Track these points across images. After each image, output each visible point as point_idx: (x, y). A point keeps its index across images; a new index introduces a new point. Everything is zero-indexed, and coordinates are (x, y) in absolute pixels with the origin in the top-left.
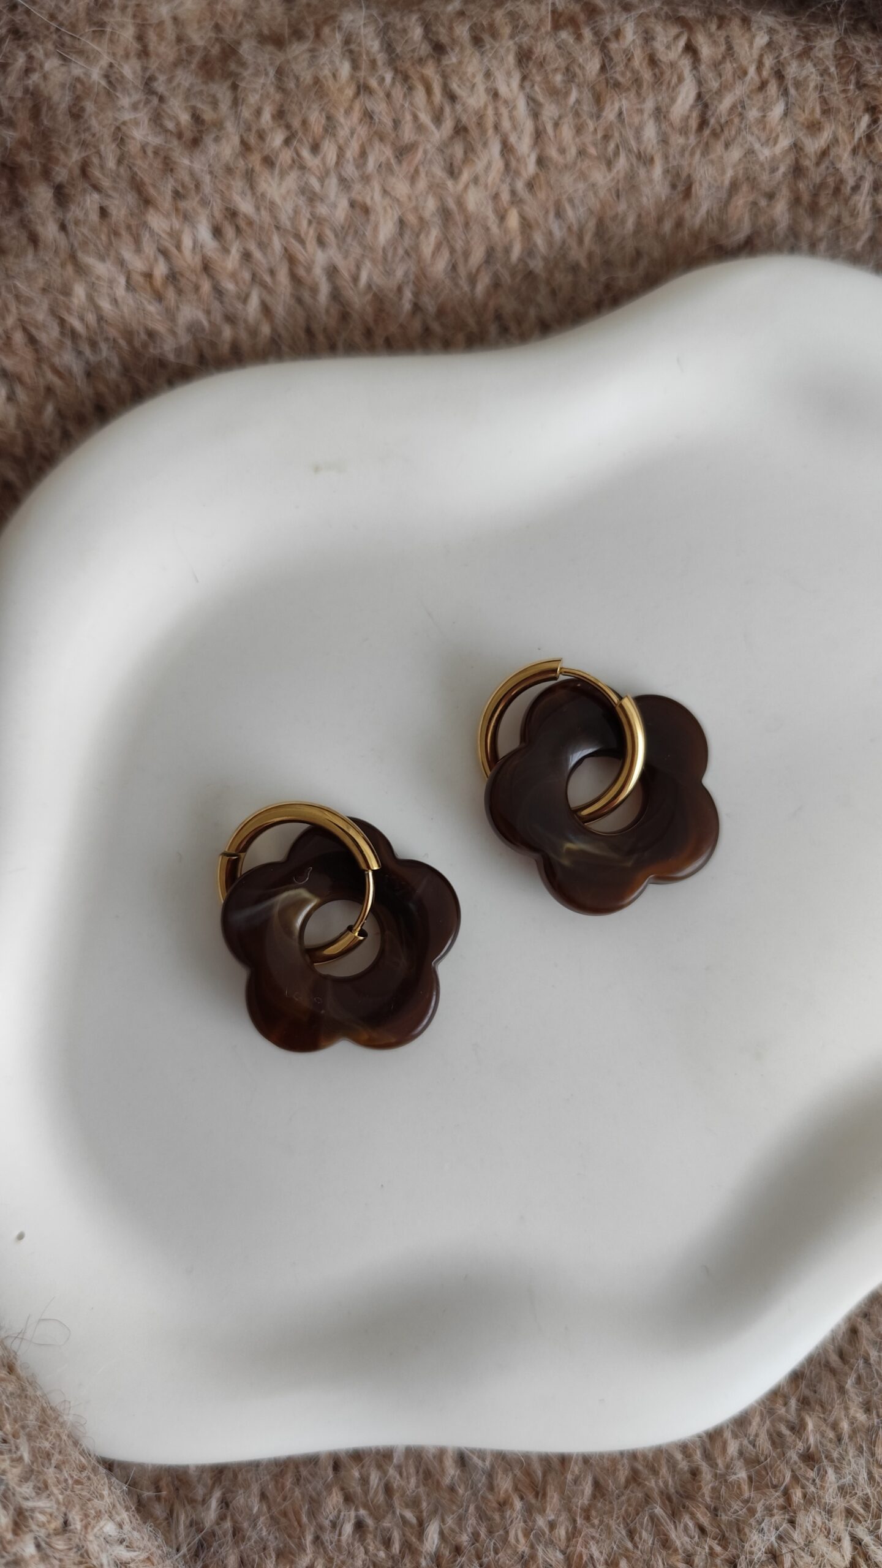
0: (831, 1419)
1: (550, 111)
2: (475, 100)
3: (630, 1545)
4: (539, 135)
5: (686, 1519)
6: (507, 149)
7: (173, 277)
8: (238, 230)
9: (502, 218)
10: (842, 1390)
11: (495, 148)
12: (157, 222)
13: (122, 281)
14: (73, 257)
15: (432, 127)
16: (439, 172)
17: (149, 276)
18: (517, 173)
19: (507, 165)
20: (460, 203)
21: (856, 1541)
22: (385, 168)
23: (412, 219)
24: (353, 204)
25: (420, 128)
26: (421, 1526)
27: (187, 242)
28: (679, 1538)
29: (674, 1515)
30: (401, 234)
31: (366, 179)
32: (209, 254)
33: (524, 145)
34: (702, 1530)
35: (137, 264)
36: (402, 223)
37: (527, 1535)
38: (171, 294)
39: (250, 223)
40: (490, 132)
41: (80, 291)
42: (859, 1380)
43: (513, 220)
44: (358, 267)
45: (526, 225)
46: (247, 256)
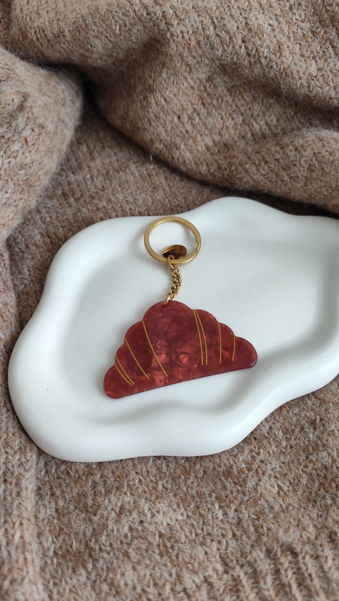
0: (267, 450)
3: (214, 488)
5: (230, 479)
10: (269, 443)
21: (279, 486)
26: (157, 483)
28: (228, 485)
29: (227, 479)
34: (235, 483)
37: (185, 486)
42: (274, 439)
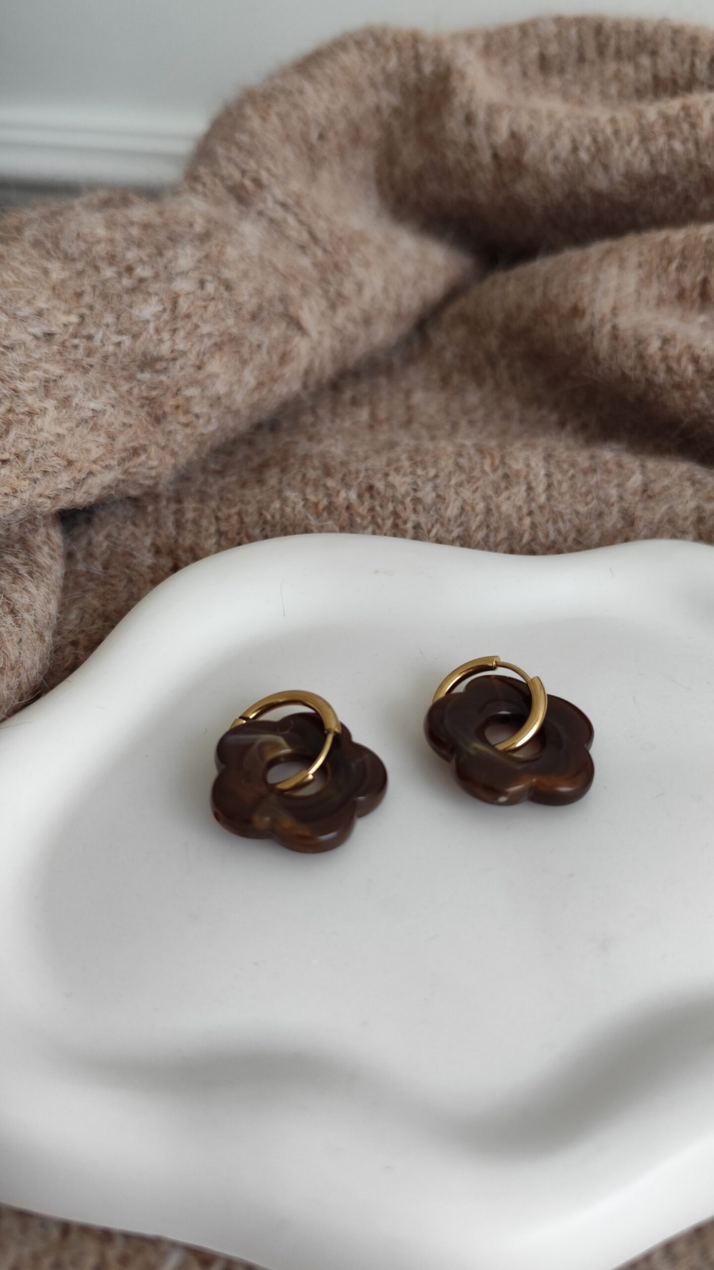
1: (557, 476)
2: (517, 465)
4: (549, 486)
6: (530, 488)
7: (330, 508)
8: (372, 497)
9: (520, 519)
11: (523, 488)
12: (330, 483)
13: (302, 503)
14: (280, 492)
15: (491, 474)
16: (489, 492)
17: (316, 505)
18: (533, 500)
19: (528, 495)
20: (498, 507)
22: (460, 484)
23: (468, 508)
24: (438, 496)
25: (484, 472)
27: (343, 494)
30: (461, 515)
31: (447, 486)
32: (352, 502)
33: (540, 488)
35: (312, 498)
36: (462, 509)
38: (325, 514)
39: (379, 493)
40: (522, 480)
41: (277, 505)
43: (527, 521)
44: (433, 526)
45: (534, 526)
46: (372, 509)
